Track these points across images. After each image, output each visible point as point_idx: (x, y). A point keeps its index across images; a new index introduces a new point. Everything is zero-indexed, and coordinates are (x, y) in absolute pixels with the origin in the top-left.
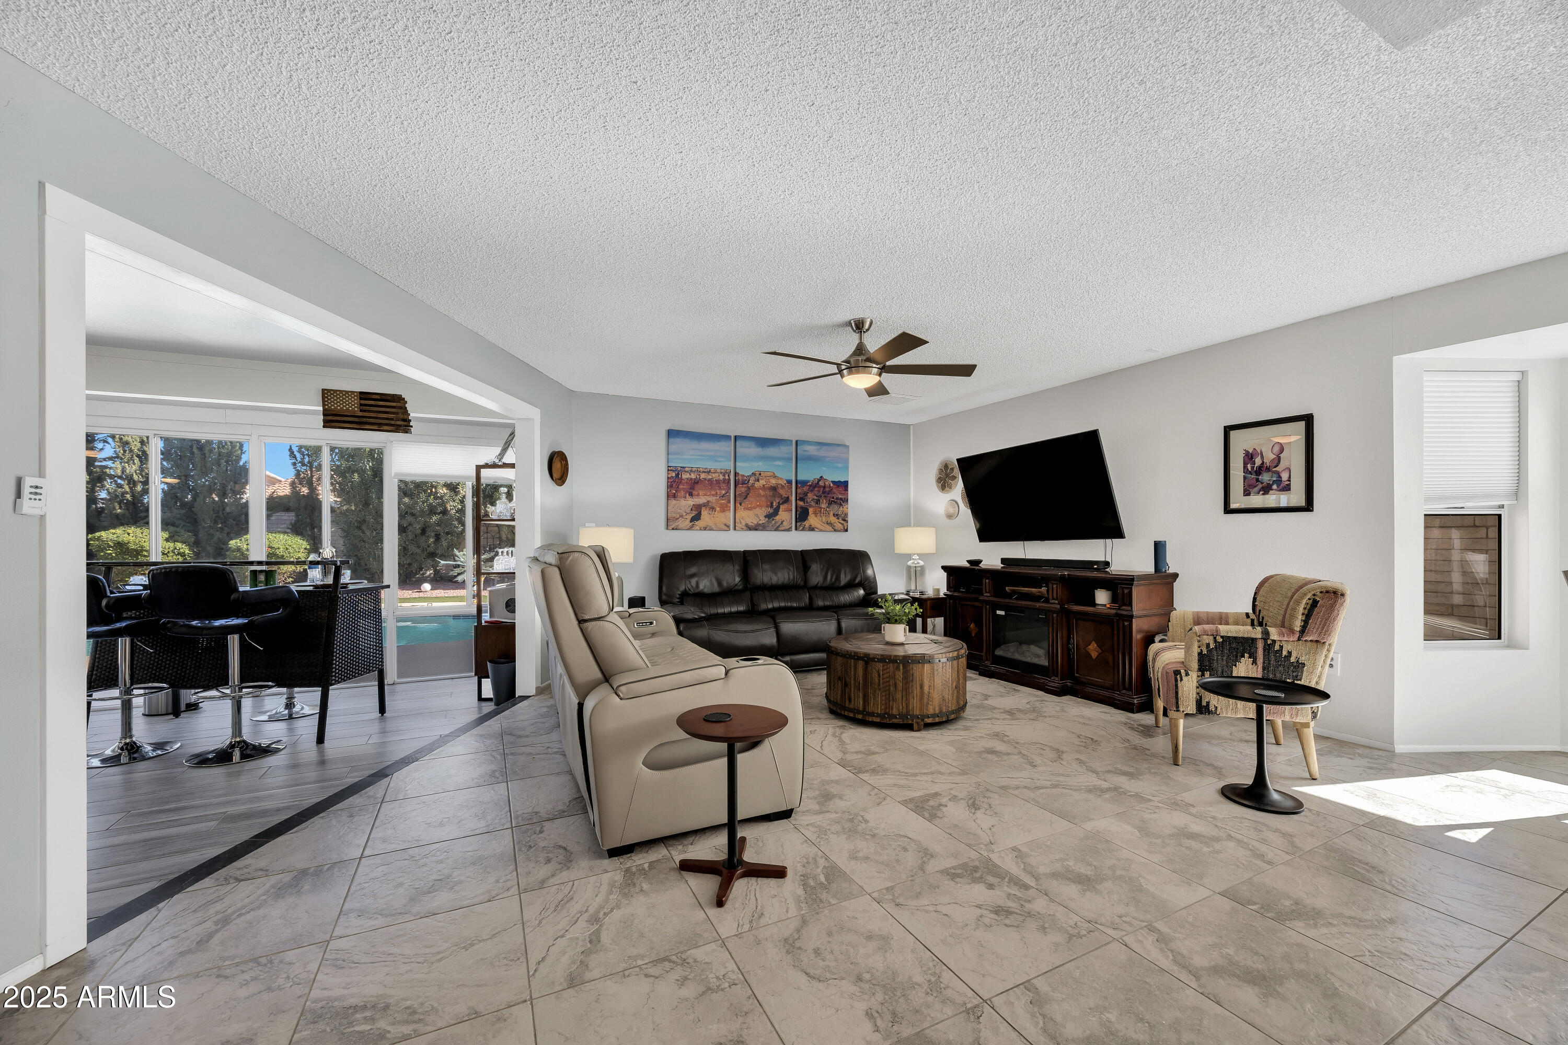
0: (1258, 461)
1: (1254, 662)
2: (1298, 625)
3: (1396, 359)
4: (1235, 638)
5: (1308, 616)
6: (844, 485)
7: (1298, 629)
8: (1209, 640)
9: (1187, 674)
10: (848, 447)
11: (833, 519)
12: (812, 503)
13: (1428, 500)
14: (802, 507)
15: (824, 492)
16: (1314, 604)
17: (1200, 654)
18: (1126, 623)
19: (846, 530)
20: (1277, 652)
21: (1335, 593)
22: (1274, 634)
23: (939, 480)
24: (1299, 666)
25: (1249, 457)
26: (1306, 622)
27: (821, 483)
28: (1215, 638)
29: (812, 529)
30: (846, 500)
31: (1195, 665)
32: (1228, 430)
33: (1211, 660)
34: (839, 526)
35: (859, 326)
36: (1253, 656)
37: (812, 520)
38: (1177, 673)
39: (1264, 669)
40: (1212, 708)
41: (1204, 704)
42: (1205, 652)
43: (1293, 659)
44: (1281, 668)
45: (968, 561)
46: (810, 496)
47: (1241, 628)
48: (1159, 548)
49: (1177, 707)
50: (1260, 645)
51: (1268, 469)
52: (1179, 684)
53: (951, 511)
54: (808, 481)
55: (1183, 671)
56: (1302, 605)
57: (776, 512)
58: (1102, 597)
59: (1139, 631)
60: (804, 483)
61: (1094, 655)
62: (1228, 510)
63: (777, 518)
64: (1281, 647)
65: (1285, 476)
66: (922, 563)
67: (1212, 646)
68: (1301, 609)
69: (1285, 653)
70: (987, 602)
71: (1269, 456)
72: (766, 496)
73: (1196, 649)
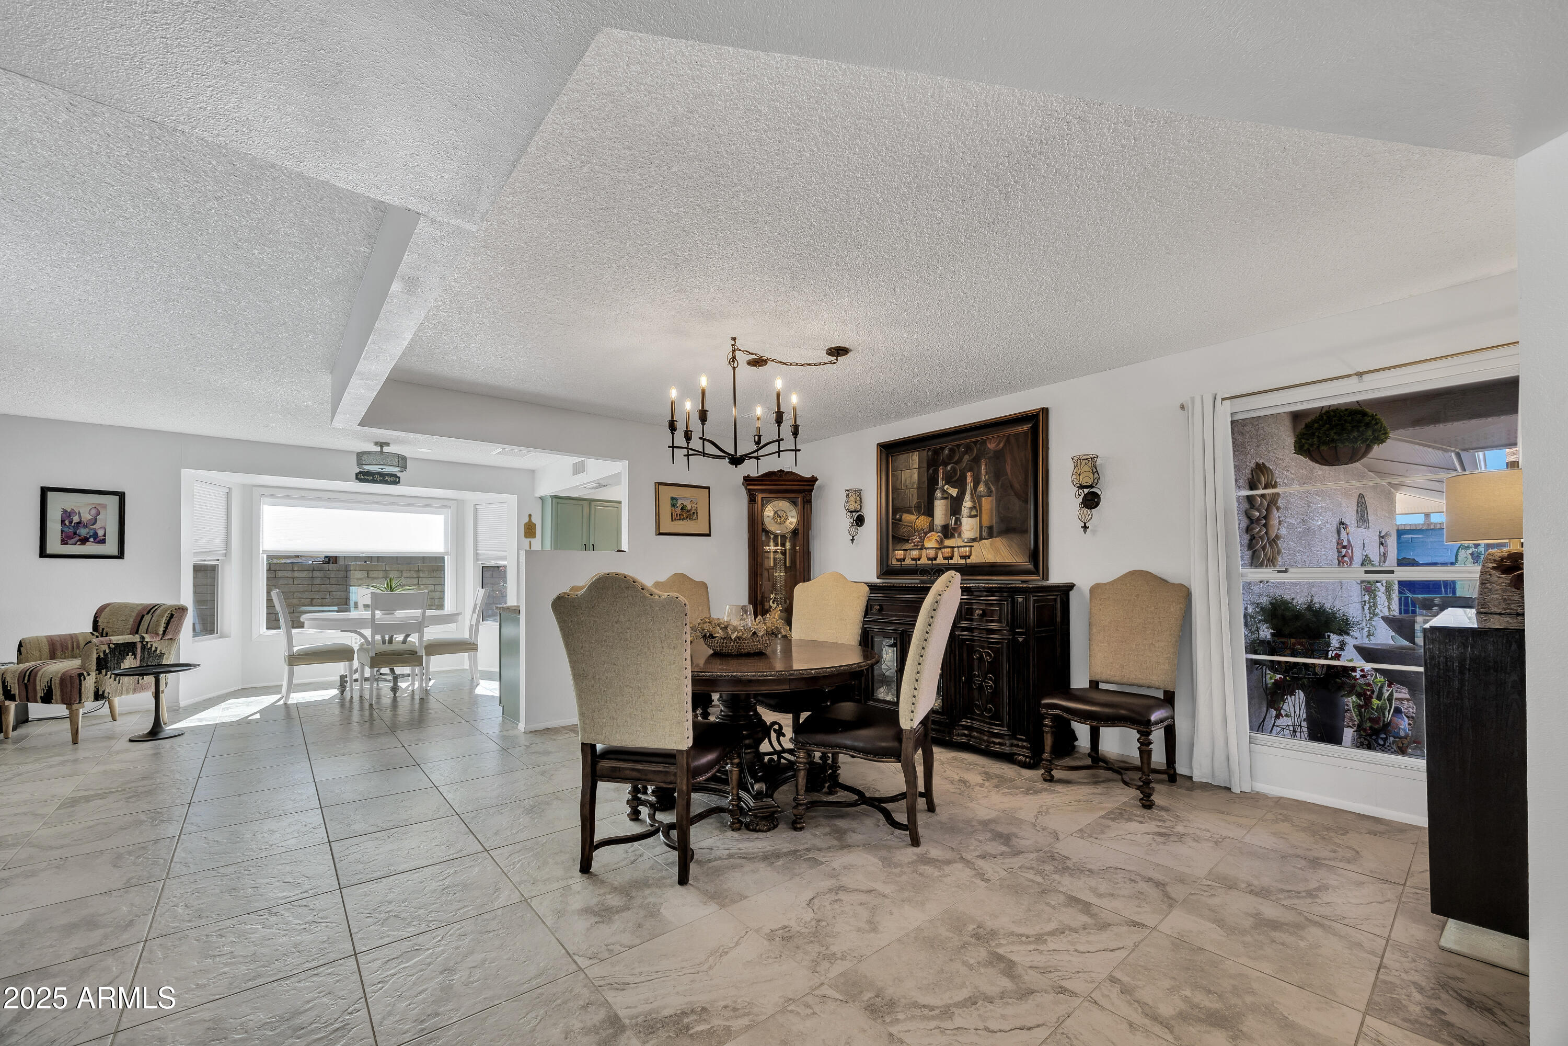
0: (76, 519)
1: (135, 658)
2: (161, 630)
3: (183, 470)
4: (123, 644)
5: (167, 624)
7: (161, 633)
8: (105, 648)
16: (172, 616)
17: (98, 658)
20: (149, 649)
21: (183, 609)
22: (148, 638)
24: (162, 655)
25: (67, 515)
26: (166, 628)
28: (109, 646)
32: (45, 490)
33: (106, 662)
36: (134, 654)
38: (80, 674)
39: (141, 661)
40: (106, 694)
41: (100, 693)
42: (102, 656)
43: (158, 652)
44: (151, 659)
47: (127, 636)
49: (80, 698)
50: (139, 646)
51: (85, 526)
52: (82, 682)
55: (84, 672)
56: (165, 618)
62: (44, 555)
64: (152, 645)
65: (101, 533)
67: (107, 651)
68: (164, 621)
69: (153, 649)
71: (87, 517)
73: (95, 656)
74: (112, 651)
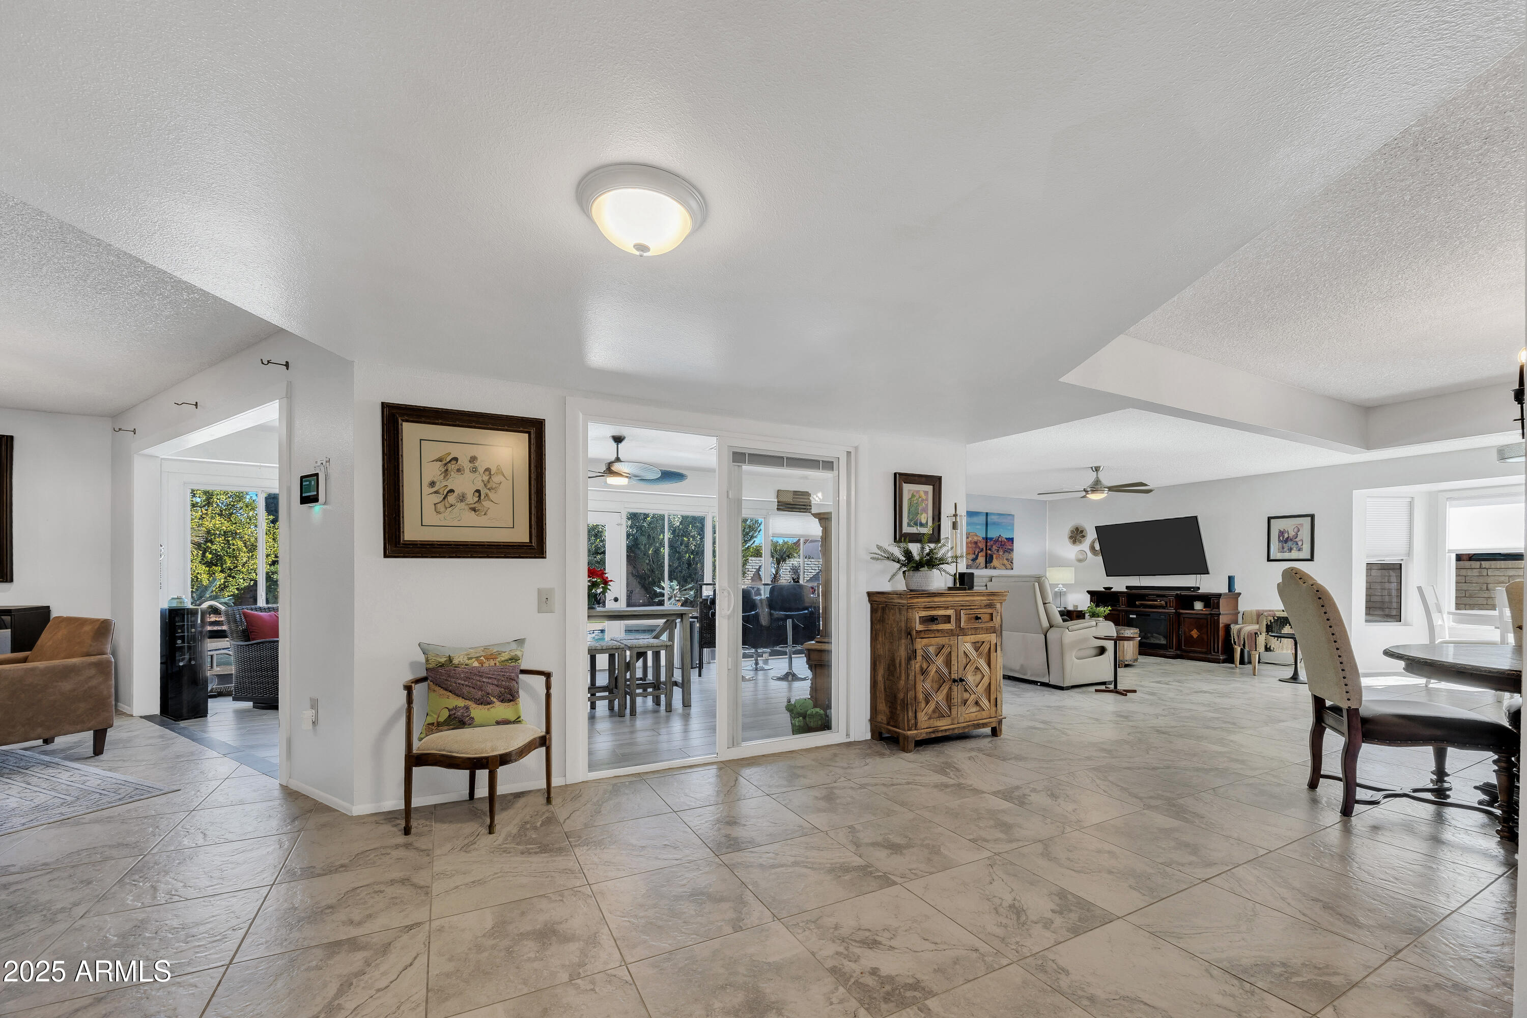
0: (1286, 536)
3: (1354, 491)
4: (1283, 617)
6: (1011, 540)
9: (1261, 634)
10: (1013, 516)
11: (1006, 562)
12: (995, 552)
13: (1368, 557)
14: (990, 554)
15: (1001, 545)
17: (1267, 625)
18: (1216, 618)
19: (1012, 569)
23: (1071, 537)
25: (1281, 533)
27: (1000, 539)
29: (995, 568)
30: (1012, 550)
31: (1265, 630)
32: (1269, 519)
33: (1272, 628)
34: (1009, 566)
35: (1097, 469)
37: (995, 562)
38: (1256, 633)
40: (1272, 648)
41: (1268, 647)
42: (1269, 624)
45: (1104, 588)
46: (994, 547)
48: (1231, 579)
49: (1256, 649)
51: (1291, 540)
52: (1257, 638)
53: (1081, 557)
54: (993, 538)
55: (1259, 633)
57: (976, 558)
58: (1198, 606)
59: (1222, 623)
60: (991, 539)
61: (1195, 636)
62: (1269, 560)
63: (977, 561)
65: (1300, 543)
66: (1065, 590)
67: (1272, 621)
70: (1123, 611)
71: (1292, 534)
72: (972, 547)
73: (1265, 623)
74: (1276, 621)
